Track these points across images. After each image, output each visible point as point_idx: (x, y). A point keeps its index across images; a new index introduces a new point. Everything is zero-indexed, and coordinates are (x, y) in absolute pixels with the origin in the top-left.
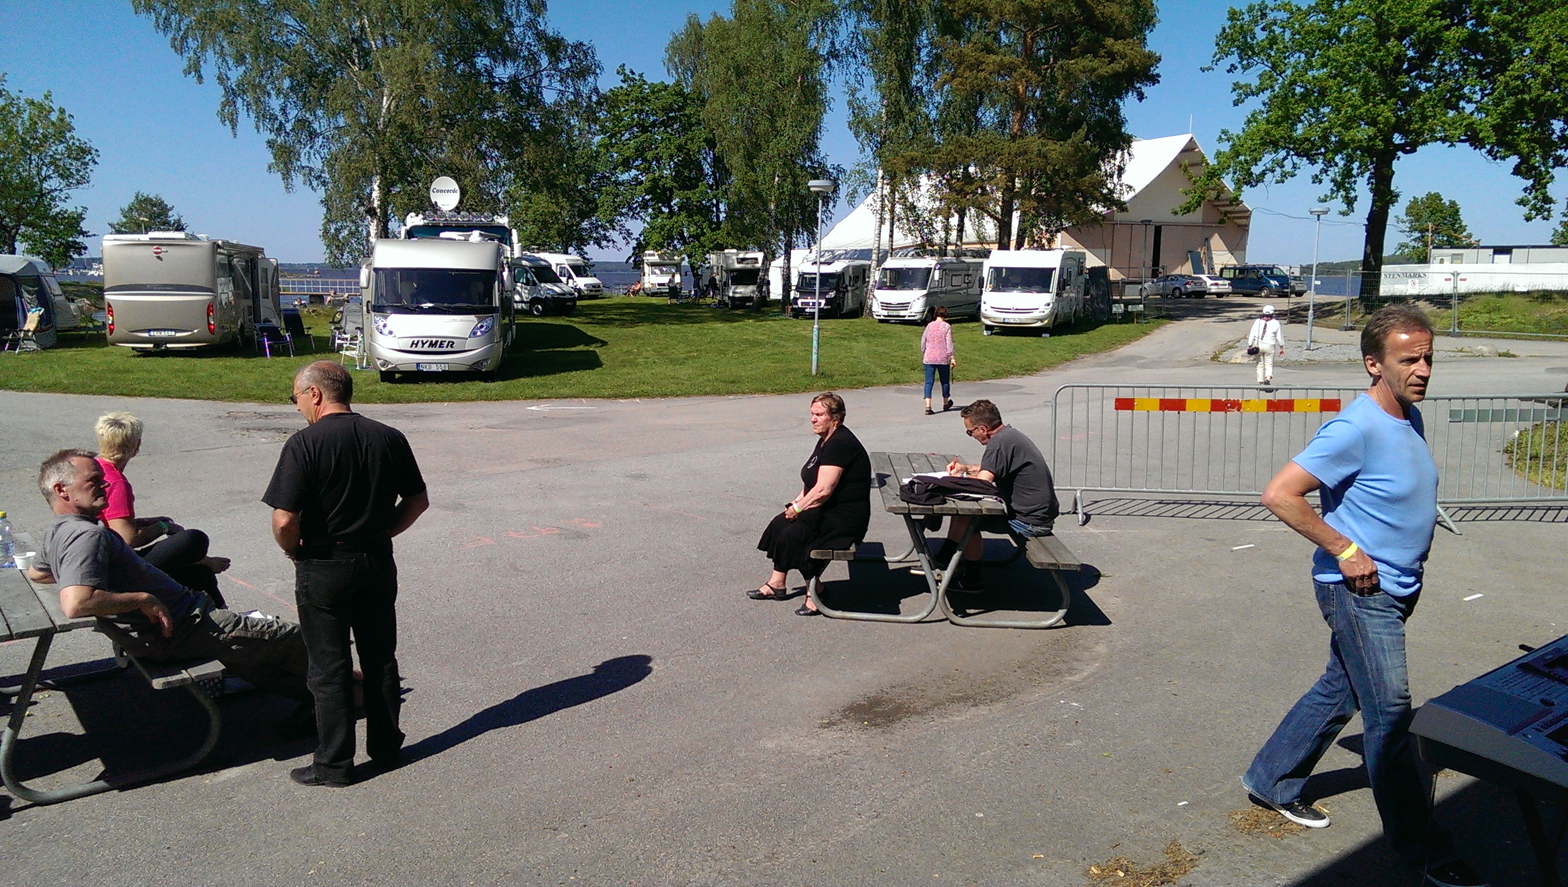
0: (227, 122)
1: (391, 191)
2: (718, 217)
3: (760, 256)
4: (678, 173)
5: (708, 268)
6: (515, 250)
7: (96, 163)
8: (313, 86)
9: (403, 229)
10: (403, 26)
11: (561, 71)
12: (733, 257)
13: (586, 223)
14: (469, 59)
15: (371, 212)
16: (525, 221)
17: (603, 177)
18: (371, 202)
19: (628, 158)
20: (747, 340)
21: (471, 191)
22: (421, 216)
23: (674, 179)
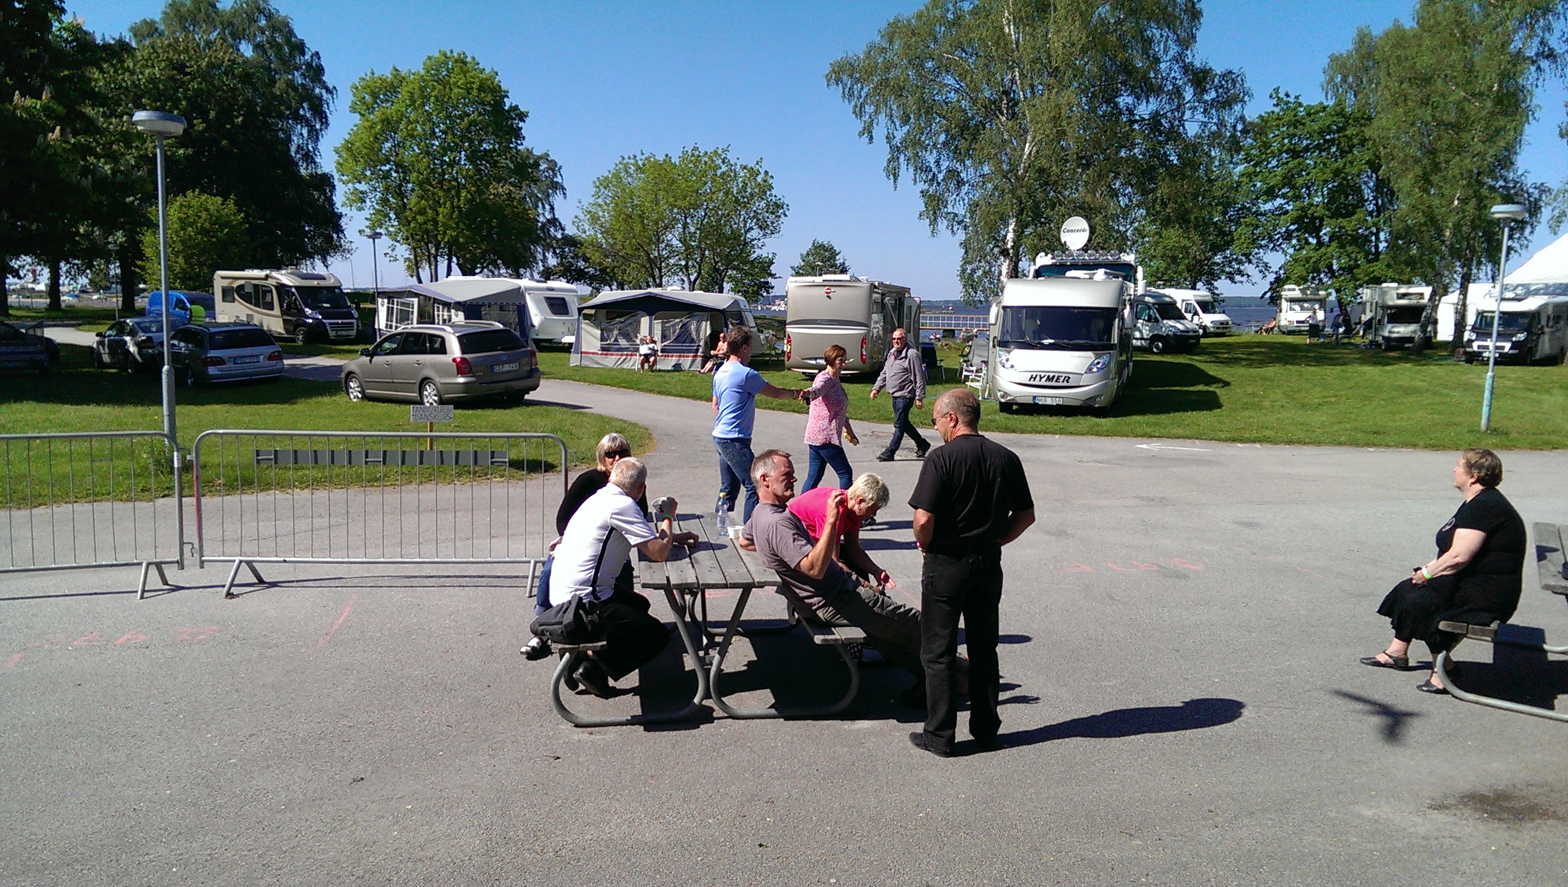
0: (891, 177)
1: (1024, 232)
2: (1377, 247)
3: (1427, 291)
4: (1332, 200)
5: (1359, 303)
6: (1139, 287)
7: (786, 216)
8: (965, 138)
9: (1033, 269)
10: (1050, 75)
11: (1206, 102)
12: (1393, 293)
13: (1219, 257)
14: (1110, 100)
15: (1004, 252)
16: (1154, 257)
17: (1243, 207)
18: (1005, 243)
19: (1273, 187)
20: (1401, 387)
21: (1099, 229)
22: (1050, 256)
23: (1327, 206)
